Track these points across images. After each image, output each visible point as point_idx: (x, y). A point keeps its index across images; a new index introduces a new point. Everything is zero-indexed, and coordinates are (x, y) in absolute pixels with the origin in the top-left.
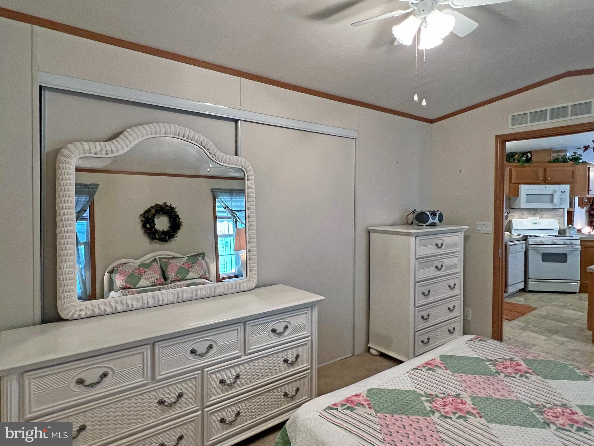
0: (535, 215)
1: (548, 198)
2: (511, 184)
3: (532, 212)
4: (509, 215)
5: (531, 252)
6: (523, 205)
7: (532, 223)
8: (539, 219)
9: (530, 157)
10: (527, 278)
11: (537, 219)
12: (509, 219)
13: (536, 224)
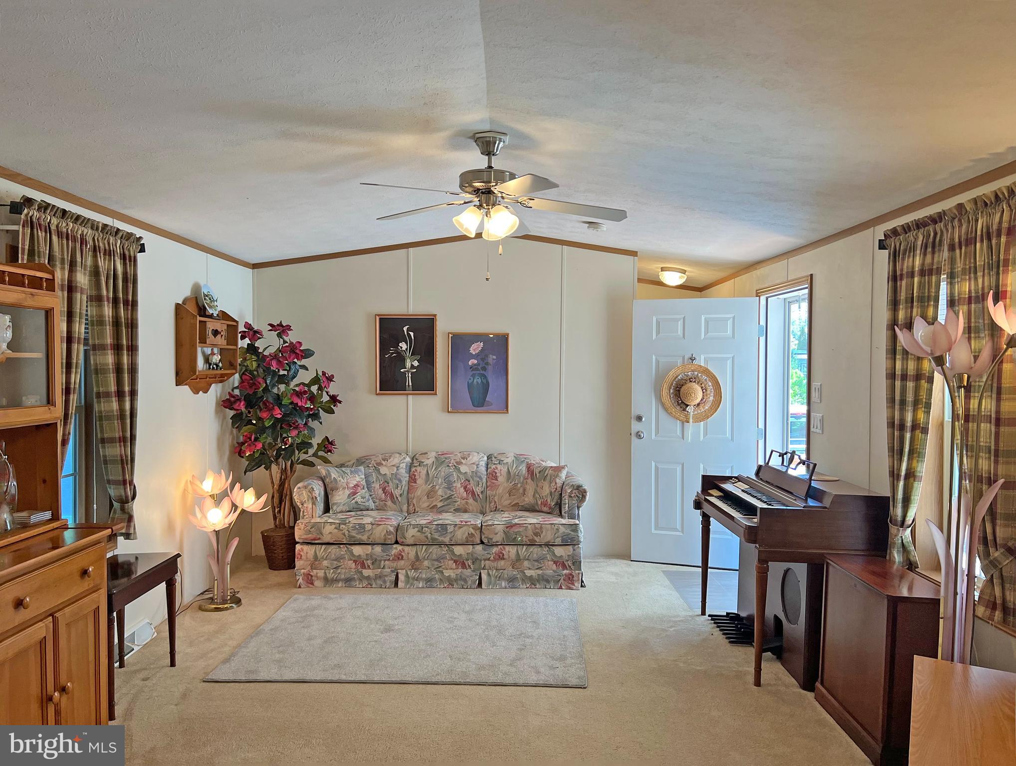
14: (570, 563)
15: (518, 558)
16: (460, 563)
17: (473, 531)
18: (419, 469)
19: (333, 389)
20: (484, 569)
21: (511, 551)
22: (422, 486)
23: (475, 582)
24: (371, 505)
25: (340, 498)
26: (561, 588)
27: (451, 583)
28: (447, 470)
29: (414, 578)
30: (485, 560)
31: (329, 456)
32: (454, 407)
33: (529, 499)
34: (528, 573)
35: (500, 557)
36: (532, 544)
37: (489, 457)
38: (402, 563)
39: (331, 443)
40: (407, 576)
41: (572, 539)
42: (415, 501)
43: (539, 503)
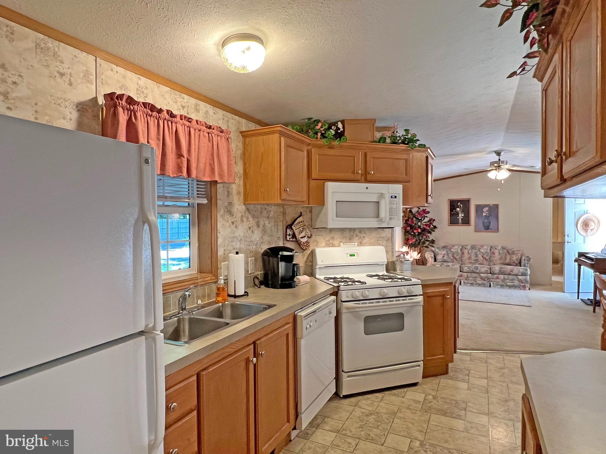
0: (351, 239)
1: (371, 208)
2: (311, 181)
3: (347, 234)
4: (311, 240)
5: (345, 318)
6: (333, 222)
7: (347, 254)
8: (358, 246)
9: (342, 129)
10: (341, 370)
11: (353, 247)
12: (311, 249)
13: (354, 255)
14: (524, 281)
15: (504, 279)
16: (483, 279)
17: (487, 269)
18: (465, 250)
19: (435, 224)
20: (492, 281)
21: (502, 276)
22: (466, 256)
23: (488, 285)
24: (449, 260)
25: (439, 257)
26: (521, 289)
27: (479, 285)
28: (476, 251)
29: (466, 283)
30: (492, 279)
31: (434, 245)
32: (476, 230)
33: (508, 261)
34: (508, 284)
35: (498, 278)
36: (509, 274)
37: (491, 247)
38: (462, 278)
39: (434, 241)
40: (464, 282)
41: (525, 273)
42: (464, 260)
43: (512, 262)
